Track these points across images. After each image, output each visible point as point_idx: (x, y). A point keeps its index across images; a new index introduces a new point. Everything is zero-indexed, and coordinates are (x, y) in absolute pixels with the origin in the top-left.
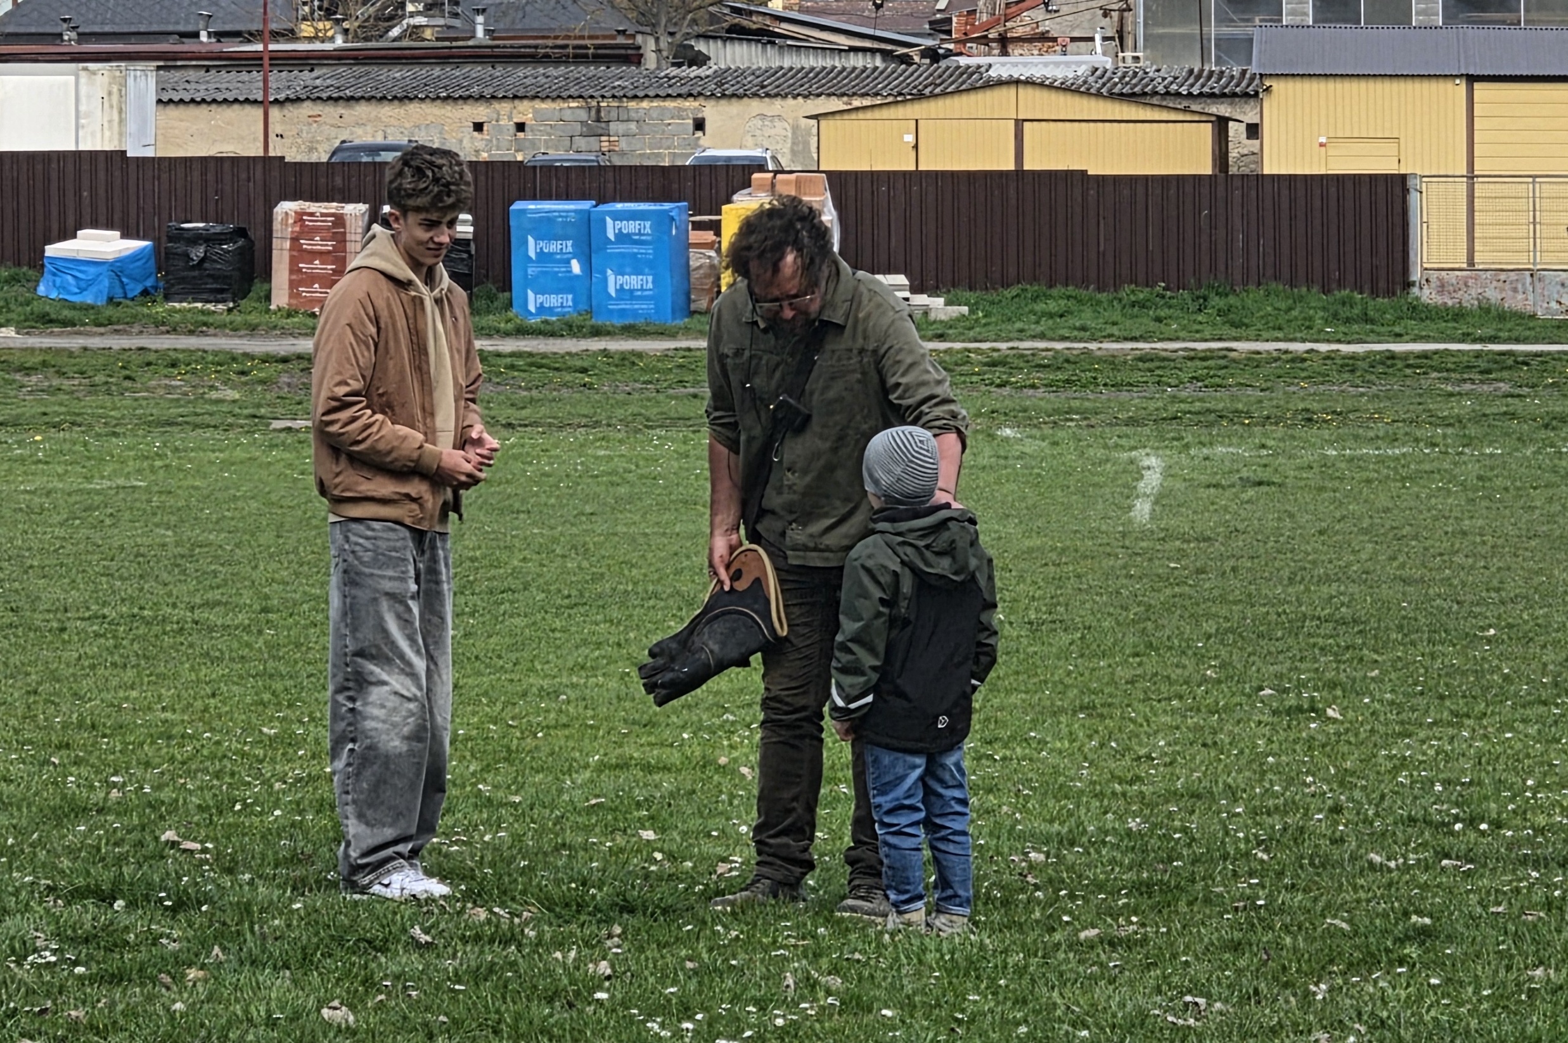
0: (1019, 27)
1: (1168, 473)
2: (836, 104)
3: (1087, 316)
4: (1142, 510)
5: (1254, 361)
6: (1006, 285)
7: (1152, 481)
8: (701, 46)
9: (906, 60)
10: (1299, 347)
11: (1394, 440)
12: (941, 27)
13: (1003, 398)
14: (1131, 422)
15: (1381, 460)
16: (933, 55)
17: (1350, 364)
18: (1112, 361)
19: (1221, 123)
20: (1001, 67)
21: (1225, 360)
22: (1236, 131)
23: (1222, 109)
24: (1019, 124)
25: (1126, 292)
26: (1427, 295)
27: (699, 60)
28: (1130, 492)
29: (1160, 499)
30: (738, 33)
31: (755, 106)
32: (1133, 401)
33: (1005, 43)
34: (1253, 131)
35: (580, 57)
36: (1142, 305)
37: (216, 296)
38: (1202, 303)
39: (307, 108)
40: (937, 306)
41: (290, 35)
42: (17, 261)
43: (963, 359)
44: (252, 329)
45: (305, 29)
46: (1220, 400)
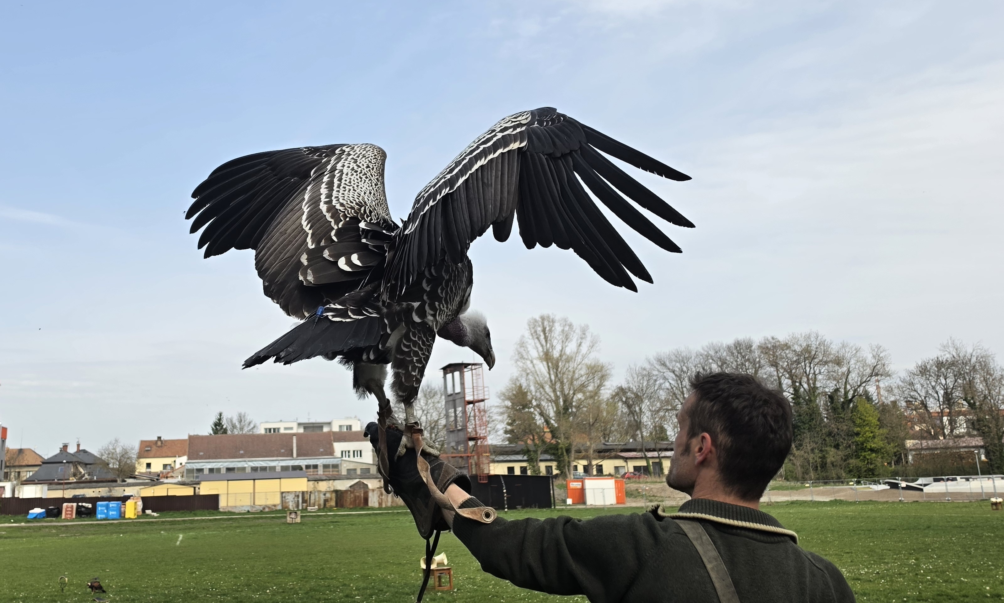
0: (169, 475)
1: (183, 537)
2: (143, 487)
3: (175, 515)
4: (178, 543)
5: (198, 520)
6: (164, 511)
7: (180, 538)
8: (126, 479)
9: (154, 480)
10: (203, 518)
11: (214, 531)
12: (159, 476)
13: (163, 527)
14: (180, 530)
15: (208, 534)
16: (157, 479)
17: (210, 520)
18: (178, 521)
19: (195, 488)
20: (166, 481)
21: (194, 520)
22: (197, 489)
23: (195, 486)
24: (168, 489)
25: (181, 511)
26: (221, 510)
27: (125, 481)
28: (177, 540)
29: (181, 542)
30: (131, 477)
31: (132, 488)
32: (180, 526)
33: (167, 478)
34: (199, 488)
35: (109, 481)
36: (183, 513)
37: (54, 517)
38: (191, 513)
39: (69, 490)
40: (155, 514)
41: (69, 479)
42: (25, 513)
43: (158, 521)
44: (59, 522)
45: (71, 479)
46: (191, 526)
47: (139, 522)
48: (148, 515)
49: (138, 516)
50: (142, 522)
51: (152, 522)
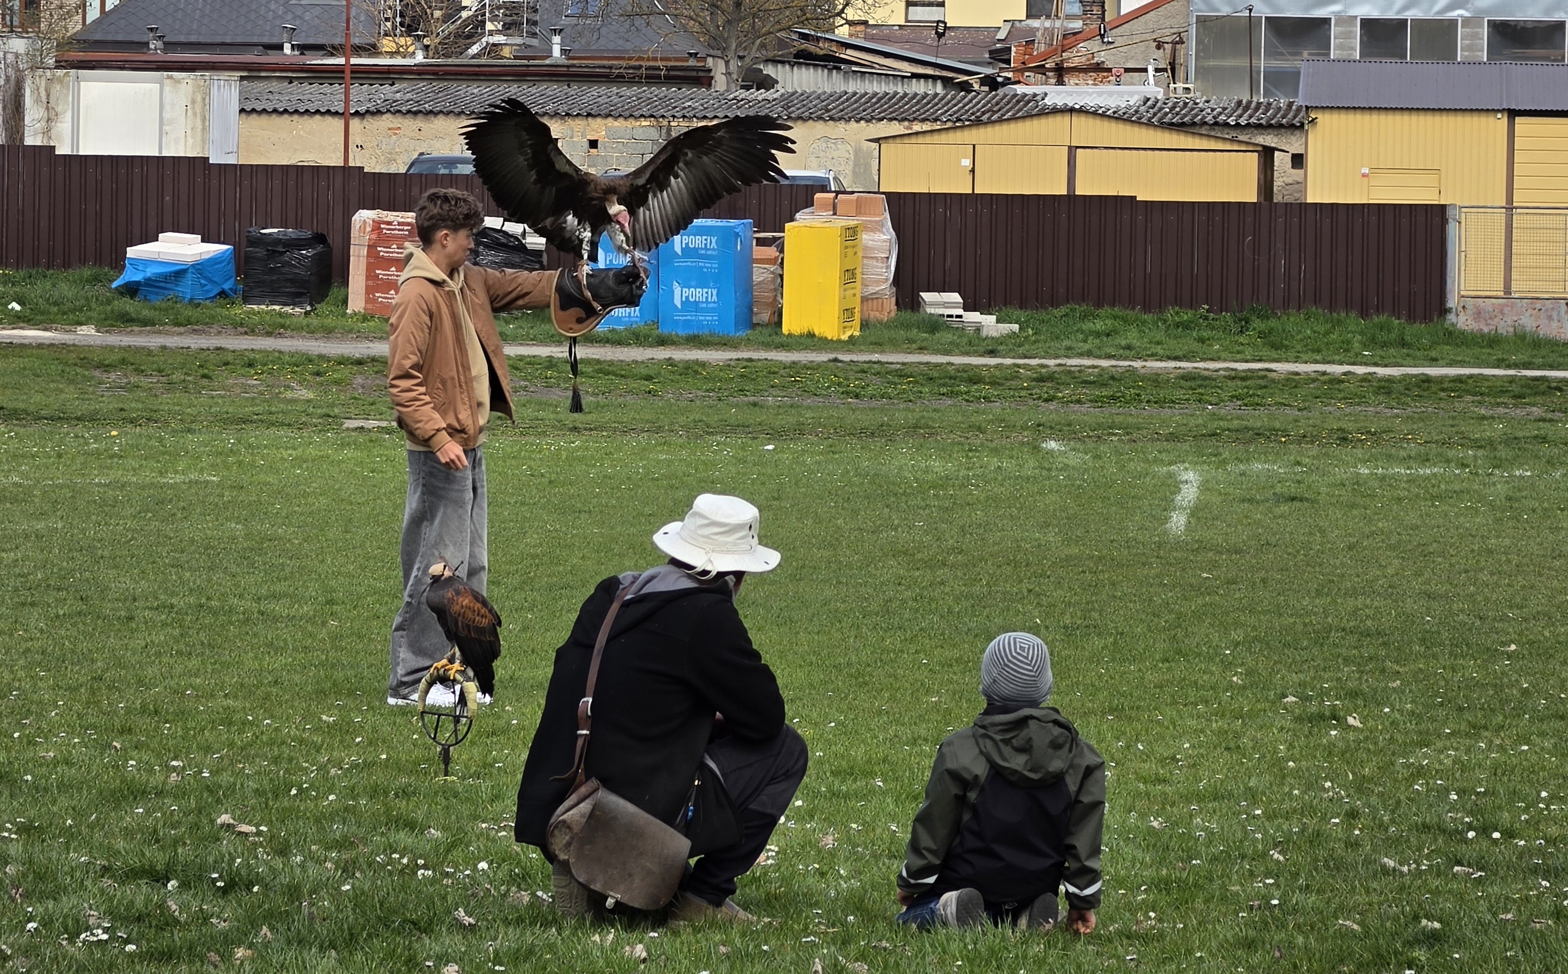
0: (1075, 57)
1: (1205, 487)
2: (896, 128)
3: (1132, 336)
4: (1178, 521)
5: (1293, 382)
6: (1055, 303)
7: (1189, 494)
8: (769, 70)
9: (966, 87)
10: (1337, 369)
11: (1425, 460)
12: (1000, 56)
13: (1050, 412)
14: (1173, 437)
15: (1411, 480)
16: (991, 83)
17: (1386, 387)
18: (1156, 380)
19: (1267, 154)
20: (1056, 96)
21: (1264, 381)
22: (1281, 161)
23: (1268, 140)
24: (1072, 150)
25: (1170, 314)
26: (1462, 321)
27: (767, 83)
28: (1168, 505)
29: (1197, 512)
30: (805, 58)
31: (819, 129)
32: (1174, 417)
33: (1061, 73)
34: (1298, 160)
35: (653, 78)
36: (1186, 326)
37: (294, 299)
38: (1244, 325)
39: (387, 121)
40: (988, 323)
41: (372, 49)
42: (99, 261)
43: (1013, 374)
44: (328, 332)
45: (387, 44)
46: (1258, 419)
47: (883, 371)
48: (936, 325)
49: (865, 325)
50: (902, 373)
51: (973, 377)
